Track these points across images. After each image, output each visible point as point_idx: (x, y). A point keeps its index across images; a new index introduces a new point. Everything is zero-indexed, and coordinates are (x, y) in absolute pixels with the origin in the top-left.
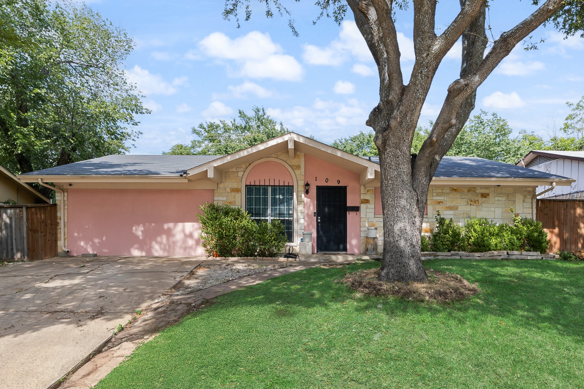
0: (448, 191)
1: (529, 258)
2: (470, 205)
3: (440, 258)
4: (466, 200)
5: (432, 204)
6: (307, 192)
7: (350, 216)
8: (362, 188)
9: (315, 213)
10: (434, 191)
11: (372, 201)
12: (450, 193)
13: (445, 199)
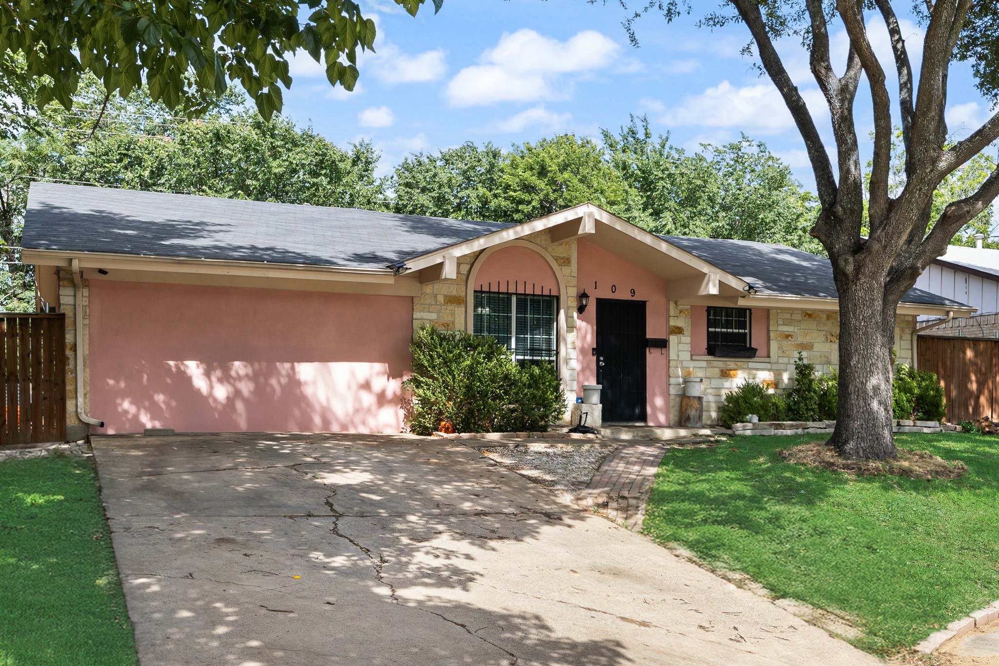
0: (799, 317)
1: (926, 430)
2: (831, 341)
3: (811, 431)
4: (824, 333)
5: (776, 339)
6: (581, 309)
7: (652, 357)
8: (672, 306)
9: (593, 349)
10: (780, 316)
11: (687, 331)
12: (802, 320)
13: (796, 331)
